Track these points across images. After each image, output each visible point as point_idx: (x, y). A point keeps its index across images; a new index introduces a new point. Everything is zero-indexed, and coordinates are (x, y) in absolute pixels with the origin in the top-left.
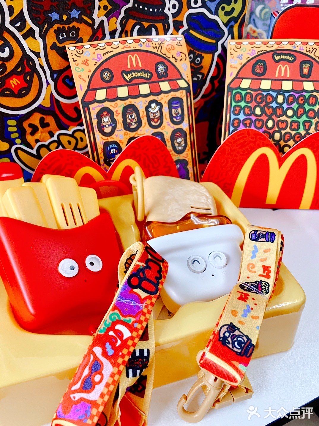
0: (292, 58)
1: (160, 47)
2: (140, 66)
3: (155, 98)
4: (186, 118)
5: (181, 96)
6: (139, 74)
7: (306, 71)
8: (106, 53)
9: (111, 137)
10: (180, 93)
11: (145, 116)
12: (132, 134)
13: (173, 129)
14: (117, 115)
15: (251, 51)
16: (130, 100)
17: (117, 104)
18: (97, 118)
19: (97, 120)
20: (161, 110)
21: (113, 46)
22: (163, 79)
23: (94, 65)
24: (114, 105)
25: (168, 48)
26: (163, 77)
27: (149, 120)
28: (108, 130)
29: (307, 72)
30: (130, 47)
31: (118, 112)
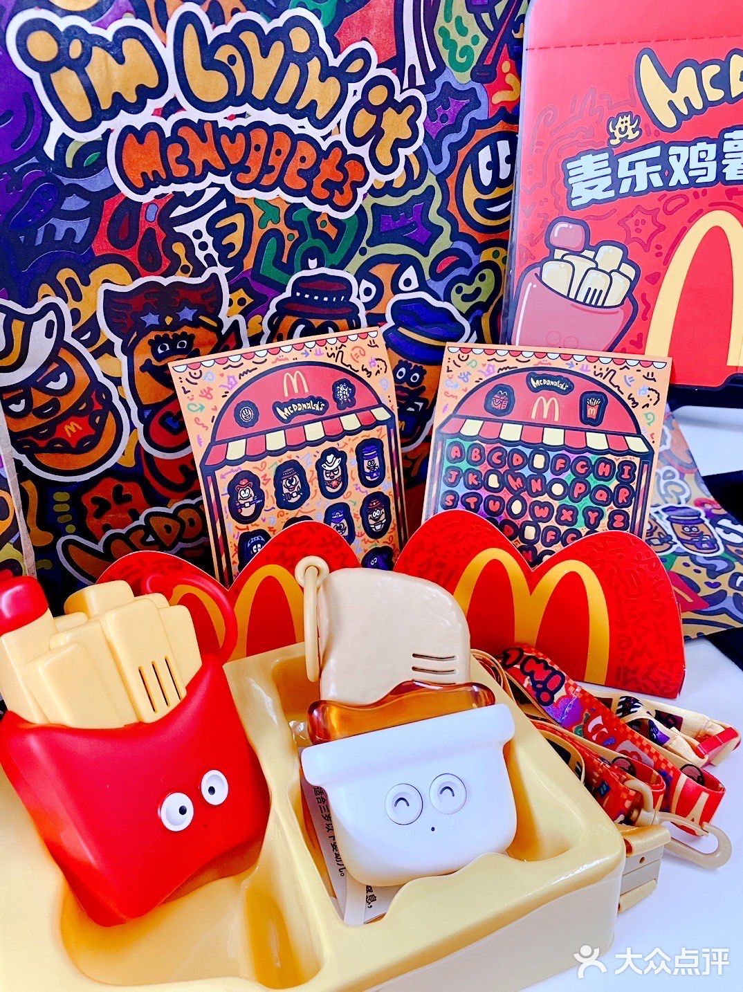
0: (564, 385)
1: (341, 354)
2: (306, 390)
3: (334, 445)
4: (388, 474)
5: (379, 436)
6: (304, 406)
7: (592, 412)
8: (244, 372)
9: (253, 523)
10: (378, 431)
11: (315, 478)
12: (292, 514)
13: (365, 495)
14: (265, 482)
15: (486, 367)
16: (289, 453)
17: (265, 462)
18: (229, 493)
19: (228, 496)
20: (343, 465)
21: (256, 359)
22: (348, 409)
23: (224, 396)
24: (259, 467)
25: (353, 355)
26: (348, 406)
27: (322, 485)
28: (247, 512)
29: (595, 413)
30: (287, 359)
31: (267, 478)
